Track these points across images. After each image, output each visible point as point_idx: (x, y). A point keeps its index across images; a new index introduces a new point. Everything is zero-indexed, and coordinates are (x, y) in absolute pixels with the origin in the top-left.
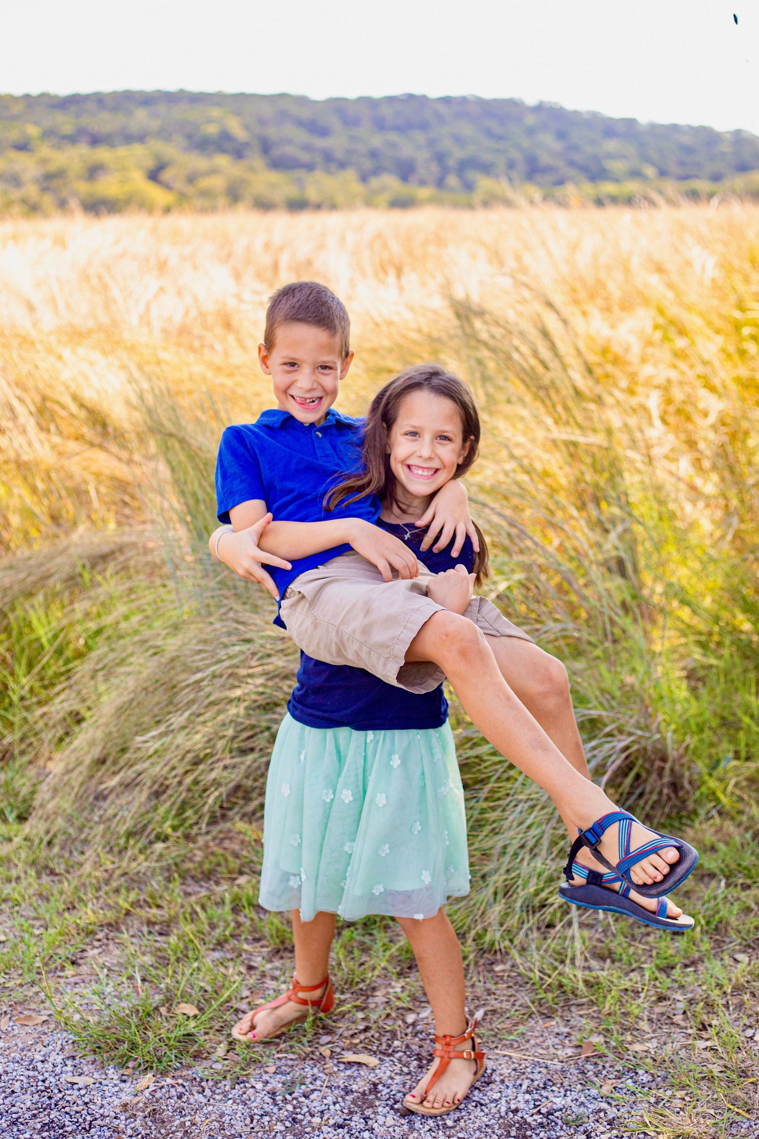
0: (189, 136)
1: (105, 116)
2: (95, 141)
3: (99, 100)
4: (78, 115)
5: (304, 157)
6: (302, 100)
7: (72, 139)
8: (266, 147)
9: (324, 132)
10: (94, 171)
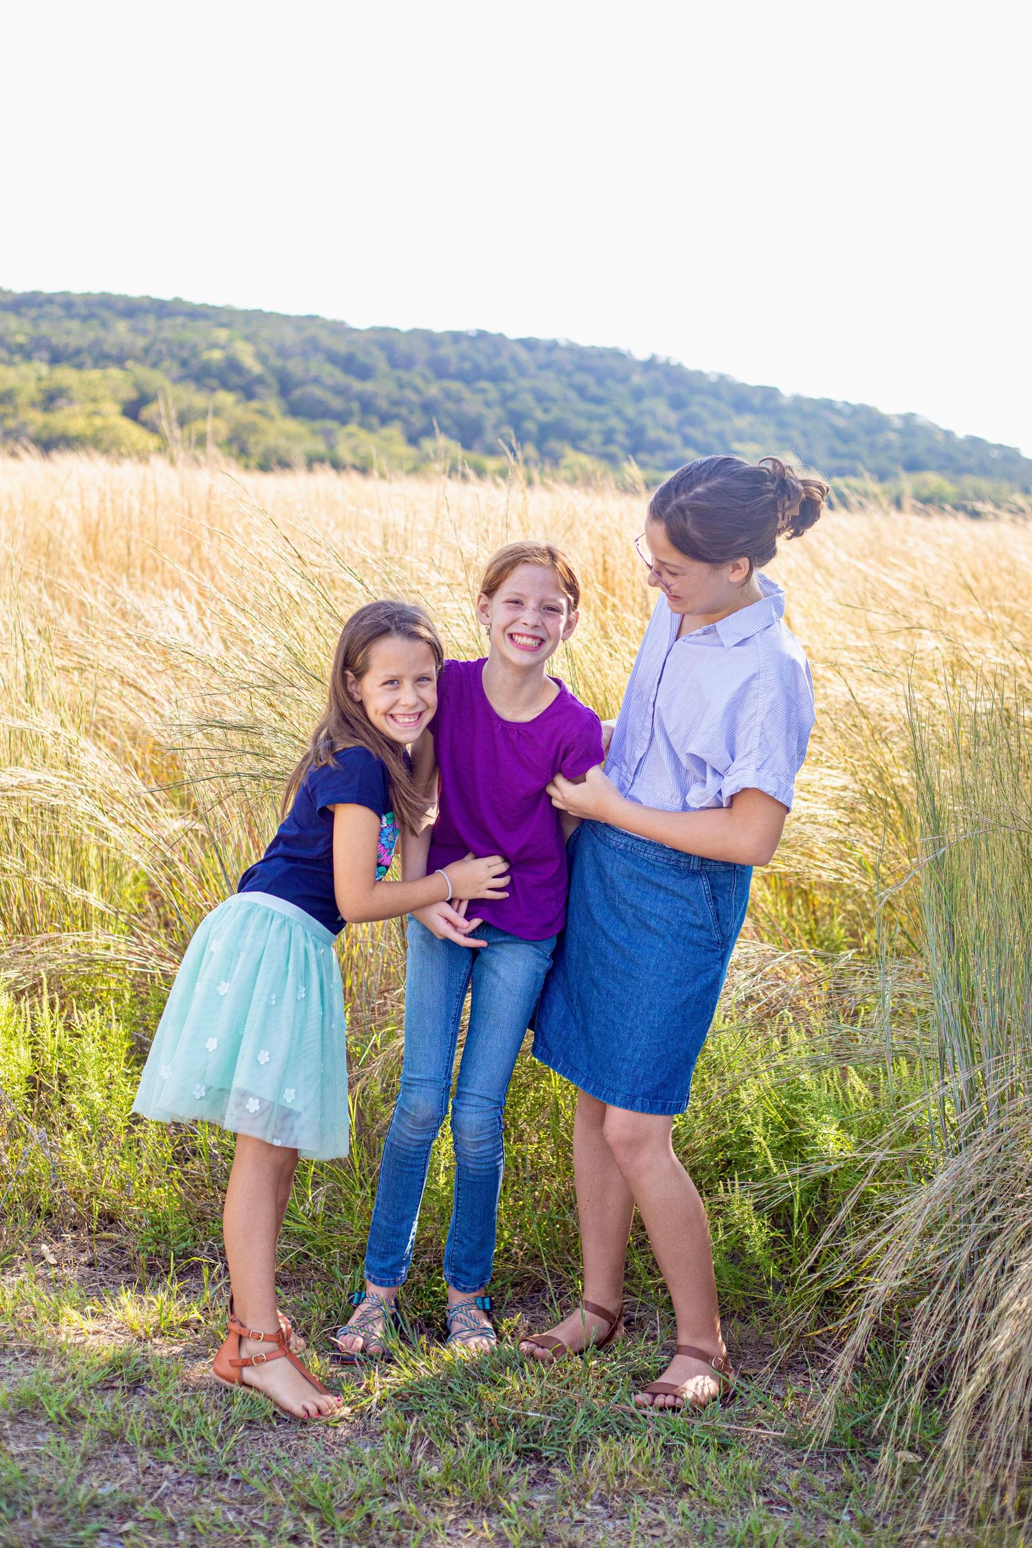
0: (184, 363)
1: (75, 325)
2: (56, 358)
3: (67, 305)
4: (35, 321)
5: (336, 403)
6: (338, 328)
7: (26, 353)
8: (285, 386)
9: (365, 373)
10: (51, 399)
